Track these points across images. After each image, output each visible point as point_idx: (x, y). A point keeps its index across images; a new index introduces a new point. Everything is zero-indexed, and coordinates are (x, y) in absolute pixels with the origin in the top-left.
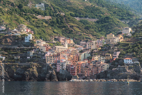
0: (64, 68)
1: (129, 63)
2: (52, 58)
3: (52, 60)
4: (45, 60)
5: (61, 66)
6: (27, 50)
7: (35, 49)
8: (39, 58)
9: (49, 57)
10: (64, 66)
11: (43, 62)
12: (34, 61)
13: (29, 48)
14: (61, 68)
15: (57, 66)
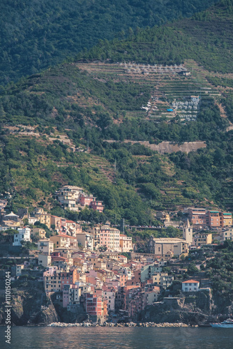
0: (75, 300)
1: (193, 290)
2: (57, 280)
3: (57, 285)
4: (42, 283)
5: (70, 297)
6: (14, 263)
7: (28, 260)
8: (32, 279)
9: (49, 279)
10: (75, 297)
11: (38, 288)
12: (21, 286)
13: (17, 259)
14: (70, 301)
15: (64, 295)
